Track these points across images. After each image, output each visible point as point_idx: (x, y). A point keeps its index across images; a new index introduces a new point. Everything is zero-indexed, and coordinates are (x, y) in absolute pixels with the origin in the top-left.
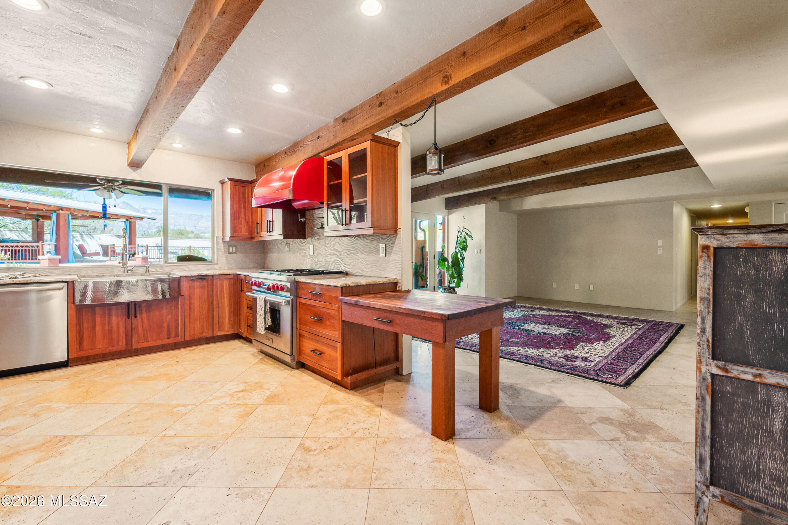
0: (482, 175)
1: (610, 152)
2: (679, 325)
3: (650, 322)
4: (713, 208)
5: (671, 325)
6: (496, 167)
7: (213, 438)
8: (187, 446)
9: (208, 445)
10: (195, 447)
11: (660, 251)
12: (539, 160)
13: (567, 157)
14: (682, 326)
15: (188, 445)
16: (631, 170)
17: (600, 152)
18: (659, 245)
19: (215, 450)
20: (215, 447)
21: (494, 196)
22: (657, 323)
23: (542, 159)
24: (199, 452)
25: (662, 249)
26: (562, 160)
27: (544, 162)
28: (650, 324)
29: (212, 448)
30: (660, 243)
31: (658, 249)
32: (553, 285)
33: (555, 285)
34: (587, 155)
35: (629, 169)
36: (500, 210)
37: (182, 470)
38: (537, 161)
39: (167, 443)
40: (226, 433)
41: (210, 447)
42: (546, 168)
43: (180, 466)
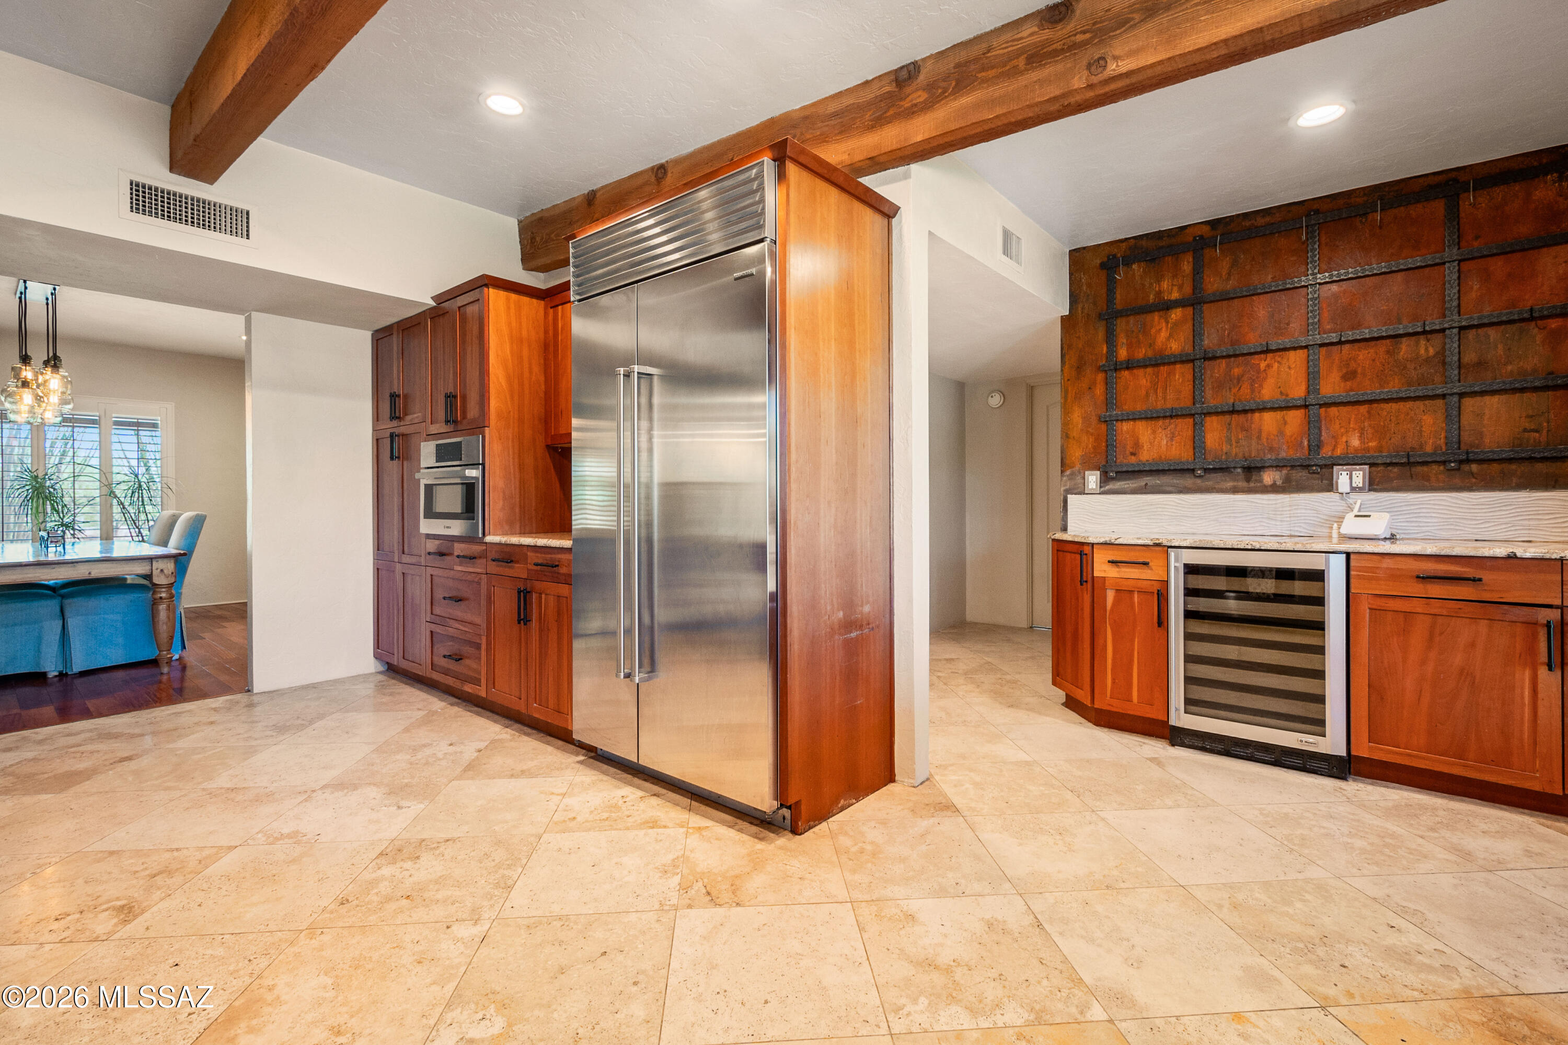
7: (347, 925)
8: (408, 901)
9: (357, 906)
10: (388, 899)
15: (404, 902)
19: (341, 896)
20: (342, 904)
24: (376, 891)
29: (347, 900)
37: (402, 860)
39: (457, 904)
40: (314, 941)
41: (355, 903)
43: (408, 865)
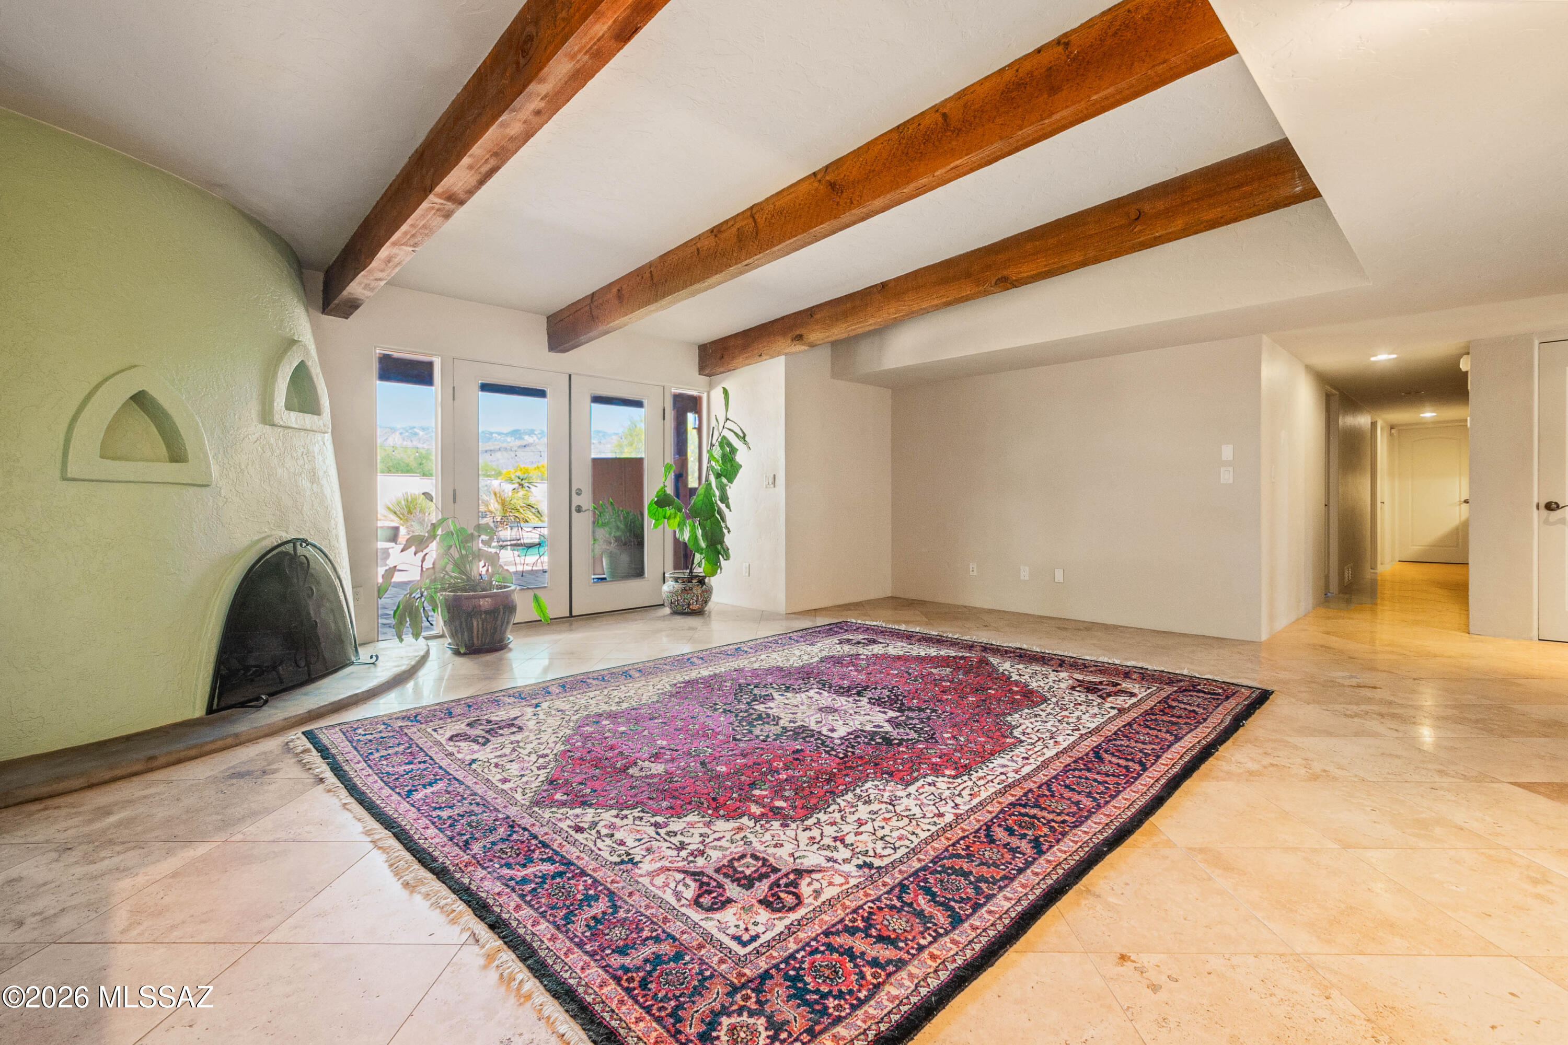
0: (698, 250)
1: (997, 121)
2: (1258, 692)
3: (1170, 679)
4: (1375, 362)
5: (1227, 691)
6: (726, 222)
11: (1226, 476)
12: (820, 181)
13: (887, 159)
14: (1263, 697)
16: (1121, 227)
17: (970, 125)
18: (1224, 458)
21: (798, 332)
22: (1192, 685)
23: (828, 178)
25: (1231, 469)
26: (874, 171)
27: (832, 185)
28: (1169, 690)
30: (1227, 452)
31: (1222, 469)
32: (971, 569)
33: (975, 570)
34: (937, 143)
35: (1116, 224)
36: (834, 375)
38: (816, 184)
42: (838, 203)
